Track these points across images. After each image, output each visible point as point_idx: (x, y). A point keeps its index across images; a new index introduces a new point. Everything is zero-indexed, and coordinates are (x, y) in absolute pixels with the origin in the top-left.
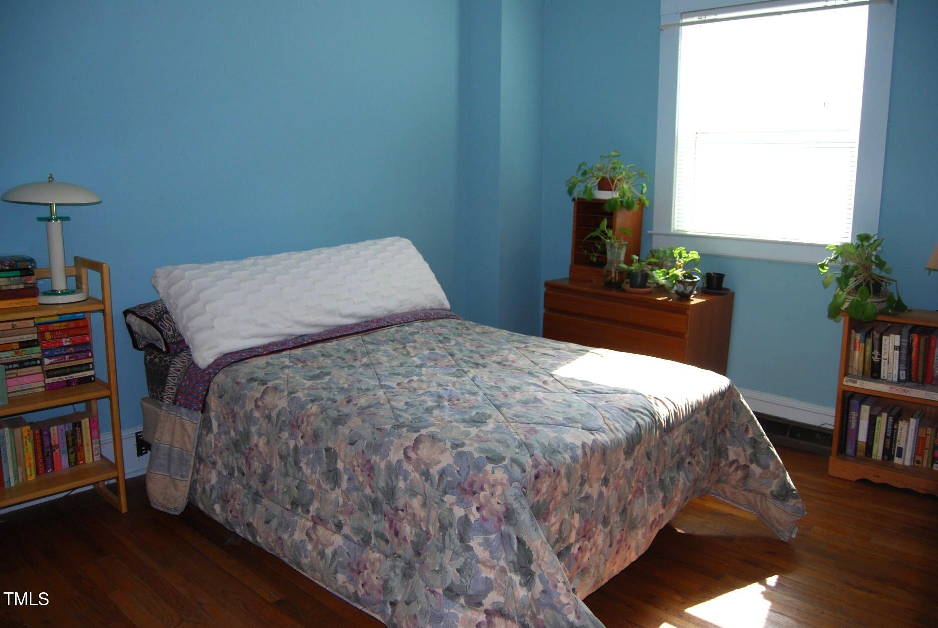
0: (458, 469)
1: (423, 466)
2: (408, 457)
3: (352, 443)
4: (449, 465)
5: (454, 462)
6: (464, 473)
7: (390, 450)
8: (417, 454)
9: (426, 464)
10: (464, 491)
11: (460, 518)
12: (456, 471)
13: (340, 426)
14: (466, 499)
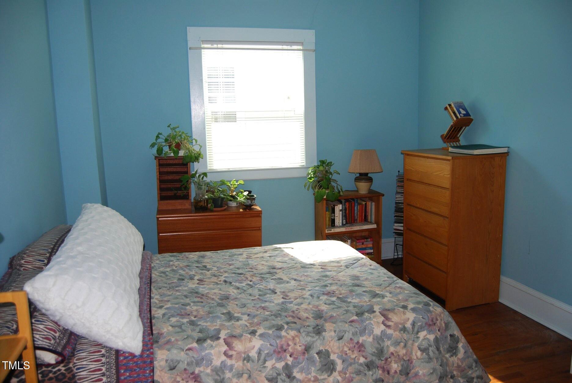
0: (422, 317)
1: (400, 326)
2: (388, 327)
3: (340, 338)
4: (415, 318)
5: (416, 315)
6: (426, 317)
7: (374, 328)
8: (393, 322)
9: (401, 324)
10: (430, 325)
11: (434, 340)
12: (421, 318)
13: (324, 333)
14: (432, 329)
